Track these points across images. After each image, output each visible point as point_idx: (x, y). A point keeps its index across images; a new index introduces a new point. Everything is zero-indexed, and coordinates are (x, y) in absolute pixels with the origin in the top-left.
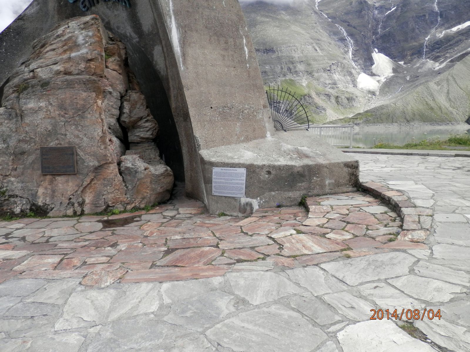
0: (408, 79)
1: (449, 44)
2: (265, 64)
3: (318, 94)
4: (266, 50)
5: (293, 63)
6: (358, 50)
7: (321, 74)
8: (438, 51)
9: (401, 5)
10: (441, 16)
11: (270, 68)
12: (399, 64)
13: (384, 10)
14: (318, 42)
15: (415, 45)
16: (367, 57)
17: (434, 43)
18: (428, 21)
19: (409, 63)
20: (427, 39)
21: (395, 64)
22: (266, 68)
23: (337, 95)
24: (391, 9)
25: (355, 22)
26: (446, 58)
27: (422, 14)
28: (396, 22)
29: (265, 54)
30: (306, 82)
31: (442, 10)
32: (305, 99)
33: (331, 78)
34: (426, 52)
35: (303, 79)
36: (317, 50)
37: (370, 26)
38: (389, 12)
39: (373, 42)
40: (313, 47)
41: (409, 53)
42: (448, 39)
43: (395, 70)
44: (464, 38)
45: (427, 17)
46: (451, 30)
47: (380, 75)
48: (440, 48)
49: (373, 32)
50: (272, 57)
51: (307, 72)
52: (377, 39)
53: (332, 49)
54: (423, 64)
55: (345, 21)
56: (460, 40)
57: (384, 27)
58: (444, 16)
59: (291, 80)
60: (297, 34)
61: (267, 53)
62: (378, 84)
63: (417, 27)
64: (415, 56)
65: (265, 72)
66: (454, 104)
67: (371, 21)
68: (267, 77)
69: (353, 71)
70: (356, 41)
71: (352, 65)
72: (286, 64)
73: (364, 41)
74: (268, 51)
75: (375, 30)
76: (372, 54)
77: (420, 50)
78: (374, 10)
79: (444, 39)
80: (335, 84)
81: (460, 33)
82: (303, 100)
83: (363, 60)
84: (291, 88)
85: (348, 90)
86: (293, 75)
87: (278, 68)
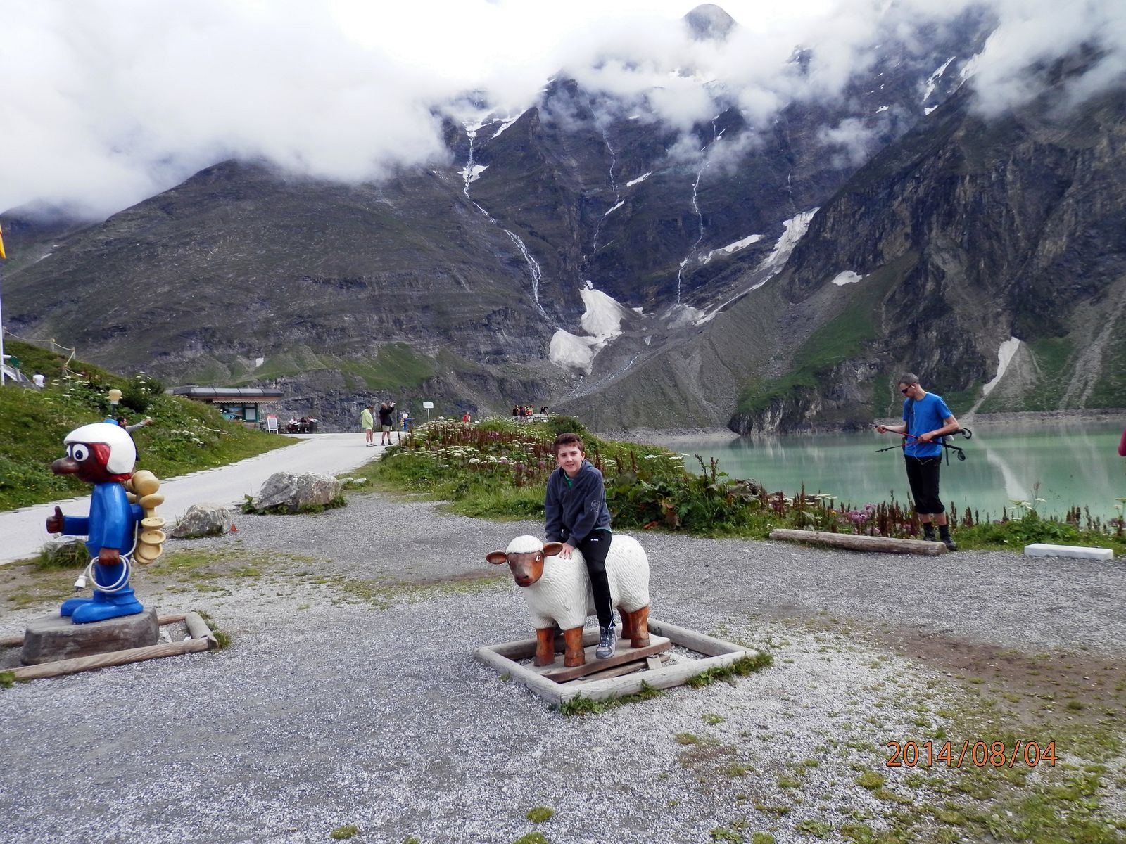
0: (648, 343)
1: (720, 276)
2: (343, 311)
3: (461, 376)
4: (346, 281)
5: (406, 311)
6: (549, 283)
7: (469, 332)
8: (703, 288)
9: (632, 198)
10: (705, 223)
11: (353, 320)
12: (634, 311)
13: (603, 205)
14: (462, 266)
15: (661, 276)
16: (570, 298)
17: (696, 273)
18: (683, 232)
19: (651, 311)
20: (682, 265)
21: (626, 313)
22: (345, 321)
23: (501, 375)
24: (614, 206)
25: (546, 227)
26: (717, 303)
27: (670, 219)
28: (625, 230)
29: (344, 291)
30: (437, 350)
31: (705, 212)
32: (430, 386)
33: (493, 341)
34: (682, 290)
35: (428, 342)
36: (459, 283)
37: (575, 236)
38: (612, 209)
39: (583, 268)
40: (453, 277)
41: (651, 290)
42: (719, 266)
43: (624, 325)
44: (747, 266)
45: (680, 224)
46: (724, 250)
47: (596, 333)
48: (706, 282)
49: (583, 248)
50: (359, 296)
51: (438, 328)
52: (591, 262)
53: (494, 280)
54: (677, 313)
55: (523, 225)
56: (740, 270)
57: (603, 240)
58: (710, 223)
59: (400, 345)
60: (418, 250)
61: (348, 288)
62: (590, 352)
63: (663, 241)
64: (663, 297)
65: (343, 329)
66: (711, 392)
67: (576, 226)
68: (346, 341)
69: (540, 326)
70: (546, 266)
71: (539, 315)
72: (391, 311)
73: (562, 266)
74: (350, 285)
75: (588, 242)
76: (582, 291)
77: (672, 287)
78: (583, 205)
79: (712, 267)
80: (499, 352)
81: (739, 256)
82: (426, 390)
83: (563, 303)
84: (401, 364)
85: (529, 366)
86: (407, 334)
87: (372, 321)
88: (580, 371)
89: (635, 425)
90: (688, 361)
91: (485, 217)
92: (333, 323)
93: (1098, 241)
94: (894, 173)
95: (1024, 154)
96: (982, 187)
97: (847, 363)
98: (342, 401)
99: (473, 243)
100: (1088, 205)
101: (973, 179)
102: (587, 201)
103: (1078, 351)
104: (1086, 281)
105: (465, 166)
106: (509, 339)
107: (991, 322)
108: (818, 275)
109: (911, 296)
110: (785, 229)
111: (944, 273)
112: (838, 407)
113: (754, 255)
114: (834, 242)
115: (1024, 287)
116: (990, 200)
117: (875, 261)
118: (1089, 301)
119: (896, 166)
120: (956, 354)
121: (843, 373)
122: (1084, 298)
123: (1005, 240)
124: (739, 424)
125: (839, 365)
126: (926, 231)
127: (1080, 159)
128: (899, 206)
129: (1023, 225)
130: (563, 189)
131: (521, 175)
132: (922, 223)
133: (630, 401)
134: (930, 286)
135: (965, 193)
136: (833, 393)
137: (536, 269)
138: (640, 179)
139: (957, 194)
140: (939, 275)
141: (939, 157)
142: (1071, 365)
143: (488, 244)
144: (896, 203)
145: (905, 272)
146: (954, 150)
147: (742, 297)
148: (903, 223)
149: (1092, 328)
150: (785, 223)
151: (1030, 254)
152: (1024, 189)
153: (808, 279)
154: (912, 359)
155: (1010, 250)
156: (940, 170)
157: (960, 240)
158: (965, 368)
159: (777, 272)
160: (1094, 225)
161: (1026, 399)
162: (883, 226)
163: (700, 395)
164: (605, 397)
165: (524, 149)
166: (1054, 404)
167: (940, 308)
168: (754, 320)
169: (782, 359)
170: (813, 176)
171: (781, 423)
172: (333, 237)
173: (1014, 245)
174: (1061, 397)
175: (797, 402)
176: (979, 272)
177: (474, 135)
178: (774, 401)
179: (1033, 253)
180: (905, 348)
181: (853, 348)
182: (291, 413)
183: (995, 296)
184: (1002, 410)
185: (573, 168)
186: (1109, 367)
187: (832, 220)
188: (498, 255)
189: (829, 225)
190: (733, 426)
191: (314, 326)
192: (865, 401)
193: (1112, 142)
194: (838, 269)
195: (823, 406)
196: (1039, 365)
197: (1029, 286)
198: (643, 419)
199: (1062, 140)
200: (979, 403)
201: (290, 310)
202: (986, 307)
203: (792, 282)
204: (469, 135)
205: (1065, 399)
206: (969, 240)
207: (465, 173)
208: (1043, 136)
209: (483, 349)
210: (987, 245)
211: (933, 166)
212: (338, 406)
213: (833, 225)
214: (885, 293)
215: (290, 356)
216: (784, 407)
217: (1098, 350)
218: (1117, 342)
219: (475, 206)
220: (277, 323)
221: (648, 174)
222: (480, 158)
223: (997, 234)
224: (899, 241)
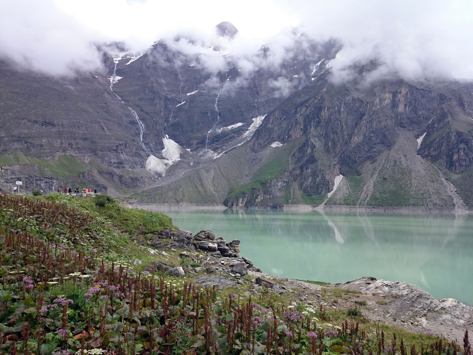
0: (192, 165)
1: (225, 139)
2: (43, 137)
3: (101, 173)
4: (45, 123)
5: (75, 139)
6: (148, 134)
7: (106, 152)
8: (217, 143)
9: (189, 100)
10: (220, 116)
11: (47, 141)
12: (186, 150)
13: (176, 102)
14: (106, 121)
15: (199, 136)
16: (157, 141)
17: (215, 136)
18: (210, 118)
19: (194, 151)
20: (209, 132)
21: (183, 151)
22: (43, 141)
23: (121, 174)
25: (148, 108)
26: (223, 150)
27: (205, 112)
28: (185, 114)
29: (44, 127)
30: (89, 160)
31: (220, 110)
32: (84, 176)
33: (118, 157)
34: (208, 143)
35: (85, 155)
36: (104, 129)
37: (162, 114)
38: (180, 104)
39: (165, 129)
40: (101, 126)
41: (195, 142)
42: (224, 134)
43: (181, 156)
44: (236, 136)
45: (209, 114)
46: (227, 128)
47: (168, 158)
48: (218, 141)
49: (165, 120)
50: (52, 130)
51: (91, 149)
52: (168, 127)
53: (121, 130)
54: (206, 153)
55: (137, 106)
57: (175, 117)
58: (222, 115)
59: (70, 156)
60: (84, 111)
61: (46, 126)
62: (165, 166)
63: (202, 121)
64: (199, 145)
65: (41, 145)
66: (217, 188)
67: (163, 110)
68: (42, 151)
69: (142, 153)
70: (147, 126)
71: (142, 148)
72: (67, 139)
73: (155, 127)
74: (47, 124)
75: (167, 118)
76: (163, 139)
77: (204, 141)
78: (167, 101)
79: (222, 134)
80: (121, 163)
81: (233, 131)
82: (81, 178)
83: (154, 143)
84: (70, 165)
85: (135, 170)
86: (74, 151)
87: (57, 143)
88: (160, 175)
89: (182, 200)
90: (208, 174)
91: (119, 100)
92: (36, 142)
93: (374, 139)
94: (298, 103)
95: (348, 101)
96: (332, 113)
97: (274, 179)
98: (37, 180)
99: (112, 111)
100: (371, 124)
101: (328, 109)
102: (169, 99)
103: (365, 182)
104: (369, 154)
105: (112, 76)
106: (127, 157)
107: (332, 167)
108: (265, 142)
109: (301, 154)
110: (253, 122)
111: (315, 146)
112: (270, 199)
113: (239, 131)
114: (272, 129)
115: (346, 154)
116: (334, 118)
117: (288, 139)
118: (370, 162)
119: (299, 100)
120: (318, 180)
121: (272, 184)
122: (368, 161)
123: (339, 135)
124: (228, 203)
125: (271, 180)
126: (309, 128)
127: (369, 105)
128: (299, 117)
129: (346, 129)
130: (158, 92)
131: (138, 84)
132: (308, 124)
133: (181, 190)
134: (309, 151)
135: (325, 114)
136: (268, 192)
137: (142, 127)
138: (193, 93)
139: (322, 114)
140: (313, 147)
141: (316, 99)
142: (362, 188)
143: (120, 113)
144: (298, 115)
145: (300, 144)
146: (322, 96)
147: (233, 148)
148: (300, 124)
149: (370, 173)
150: (253, 119)
151: (348, 141)
152: (348, 115)
153: (261, 143)
154: (300, 180)
155: (341, 139)
156: (316, 104)
157: (322, 133)
158: (321, 185)
159: (249, 139)
160: (373, 132)
161: (344, 200)
162: (292, 124)
163: (212, 189)
164: (170, 187)
165: (140, 71)
166: (355, 203)
167: (312, 160)
168: (238, 159)
169: (248, 176)
170: (266, 101)
171: (246, 203)
172: (41, 101)
173: (342, 137)
174: (358, 200)
175: (253, 195)
176: (328, 147)
177: (117, 62)
178: (244, 193)
179: (350, 141)
180: (298, 176)
181: (277, 174)
182: (8, 184)
183: (334, 157)
184: (335, 204)
185: (163, 84)
186: (376, 189)
187: (272, 120)
188: (124, 118)
189: (271, 122)
190: (225, 204)
191: (26, 142)
192: (281, 197)
193: (380, 100)
194: (273, 141)
195: (264, 197)
196: (350, 187)
197: (347, 154)
198: (186, 198)
199: (363, 97)
200: (326, 200)
201: (13, 134)
202: (330, 161)
203: (254, 144)
204: (114, 62)
205: (359, 201)
206: (325, 134)
207: (111, 79)
208: (356, 95)
209: (113, 161)
210: (332, 136)
211: (313, 102)
212: (34, 182)
213: (272, 122)
214: (291, 152)
215: (11, 156)
216: (247, 197)
217: (372, 182)
218: (379, 179)
219: (115, 95)
220: (6, 139)
221: (197, 91)
222: (119, 73)
223: (336, 132)
224: (298, 131)
